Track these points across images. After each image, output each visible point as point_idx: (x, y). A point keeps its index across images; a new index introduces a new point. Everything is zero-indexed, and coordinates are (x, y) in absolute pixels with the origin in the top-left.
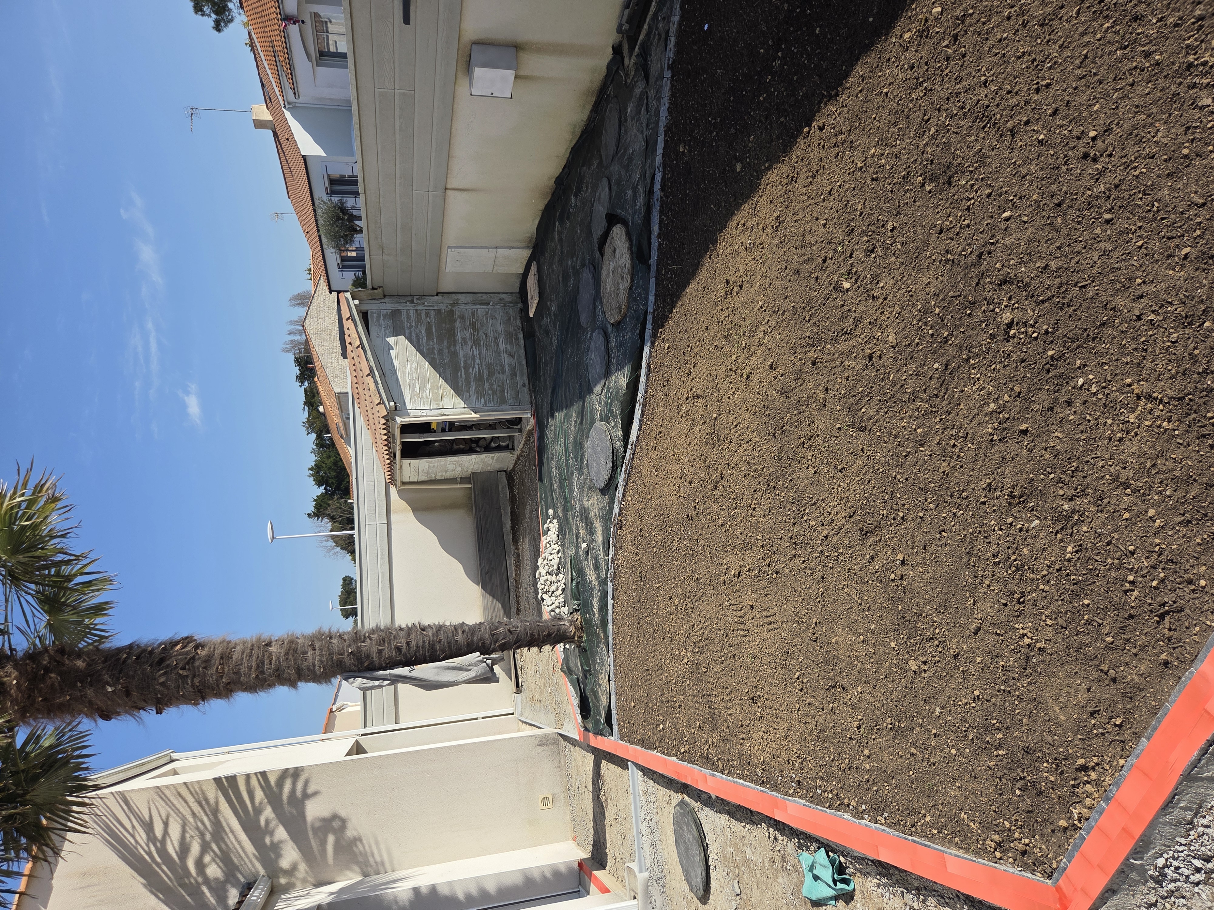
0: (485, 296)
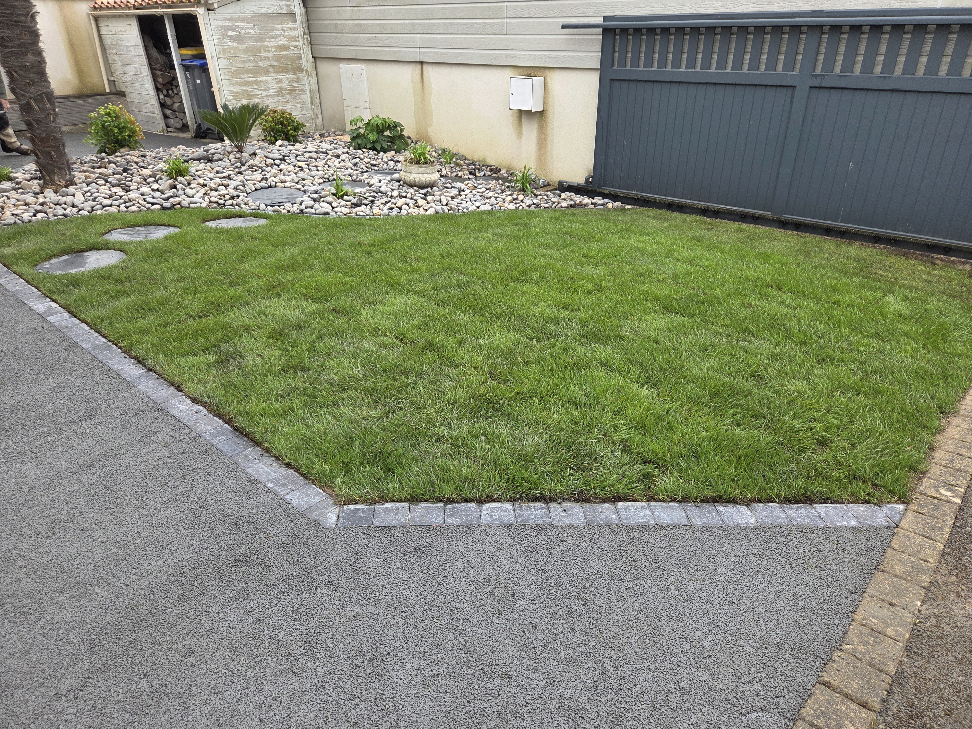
0: (317, 101)
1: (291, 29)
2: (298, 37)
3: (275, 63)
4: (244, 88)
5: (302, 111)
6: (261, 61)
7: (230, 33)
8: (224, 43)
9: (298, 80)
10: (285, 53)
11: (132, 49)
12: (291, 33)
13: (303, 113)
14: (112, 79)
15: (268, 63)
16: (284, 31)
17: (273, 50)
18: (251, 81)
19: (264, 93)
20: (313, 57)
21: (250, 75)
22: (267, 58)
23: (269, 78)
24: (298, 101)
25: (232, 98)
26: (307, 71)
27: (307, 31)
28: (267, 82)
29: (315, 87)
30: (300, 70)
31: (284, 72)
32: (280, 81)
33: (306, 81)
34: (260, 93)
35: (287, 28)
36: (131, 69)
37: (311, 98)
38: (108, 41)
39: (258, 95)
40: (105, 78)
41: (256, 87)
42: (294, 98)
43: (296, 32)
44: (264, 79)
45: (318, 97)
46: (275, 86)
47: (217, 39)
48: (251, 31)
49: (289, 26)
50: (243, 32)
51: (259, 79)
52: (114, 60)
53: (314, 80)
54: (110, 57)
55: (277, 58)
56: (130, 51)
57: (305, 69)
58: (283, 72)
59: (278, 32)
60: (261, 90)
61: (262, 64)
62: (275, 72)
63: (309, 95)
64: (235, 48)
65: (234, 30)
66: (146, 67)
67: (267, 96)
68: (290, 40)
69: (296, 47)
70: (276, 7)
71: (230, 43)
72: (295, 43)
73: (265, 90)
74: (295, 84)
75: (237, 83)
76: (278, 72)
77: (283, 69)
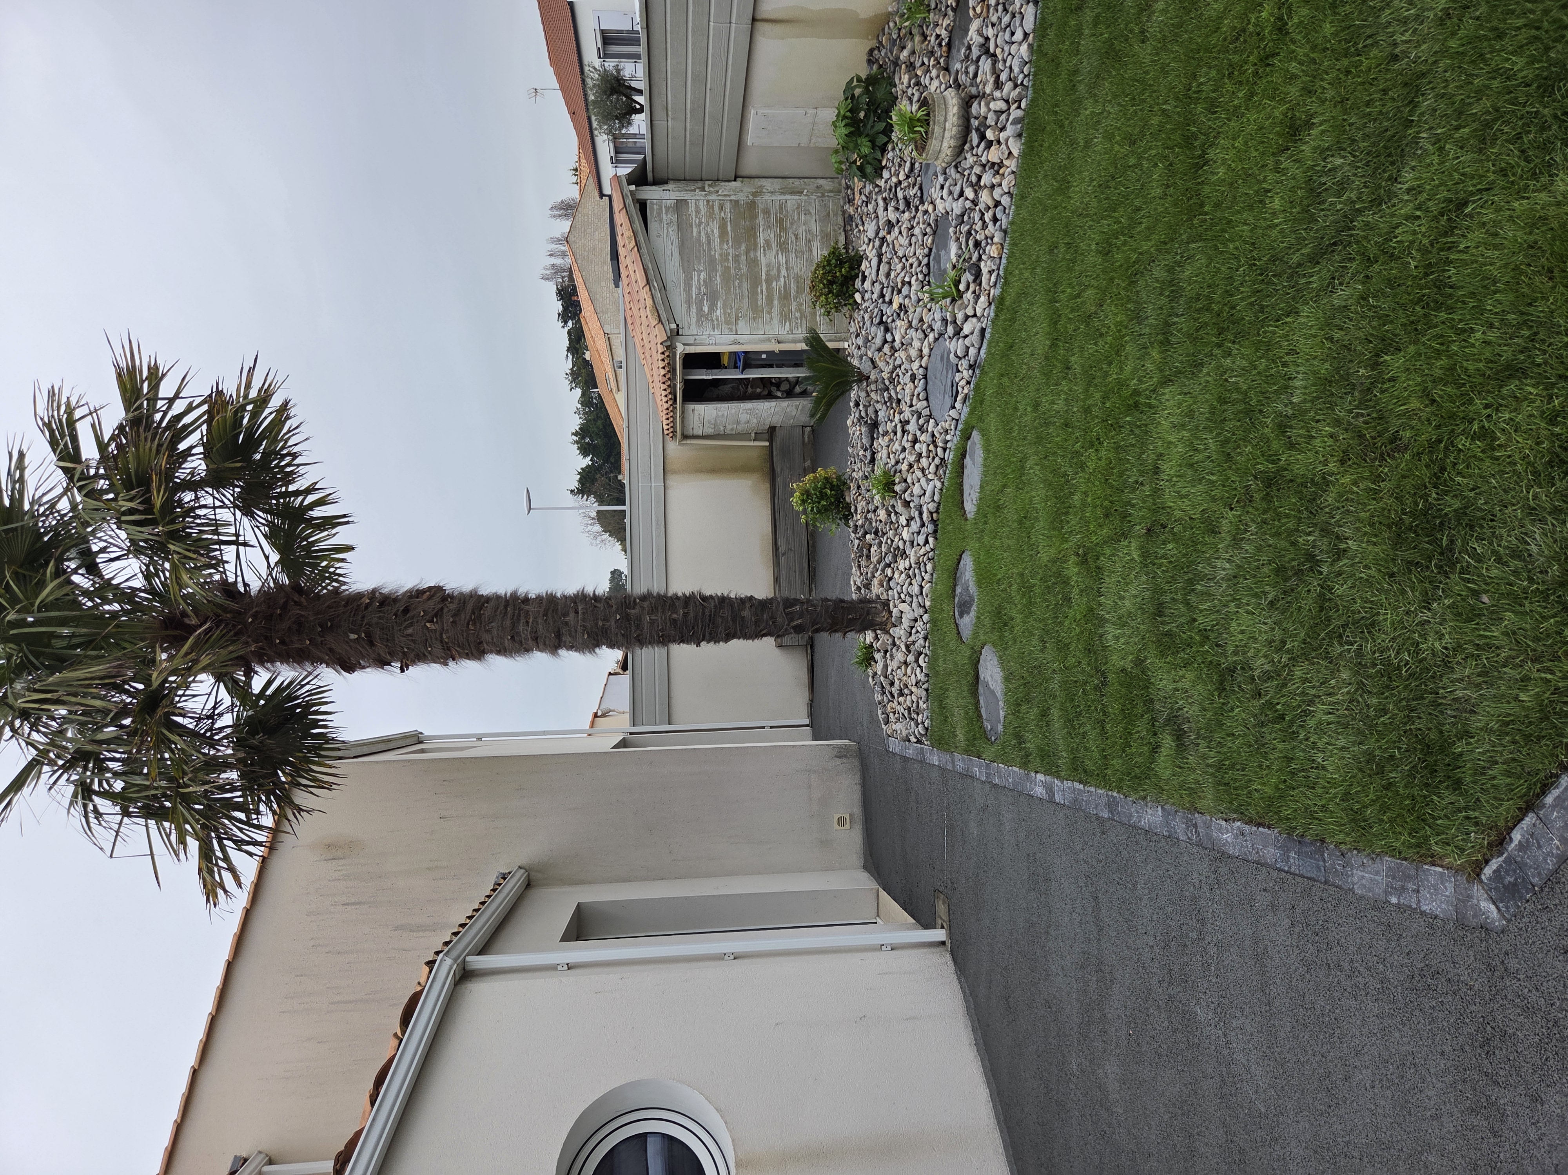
0: (797, 182)
1: (698, 212)
2: (708, 201)
3: (743, 247)
4: (776, 302)
5: (810, 213)
6: (740, 269)
7: (706, 309)
8: (717, 320)
9: (767, 212)
10: (729, 228)
11: (720, 413)
12: (702, 213)
13: (813, 212)
14: (753, 435)
15: (743, 258)
16: (700, 223)
17: (725, 247)
18: (767, 289)
19: (784, 272)
20: (735, 180)
21: (759, 290)
22: (737, 258)
23: (763, 261)
24: (796, 218)
25: (788, 323)
26: (755, 194)
27: (700, 184)
28: (768, 265)
29: (777, 184)
30: (752, 205)
31: (755, 233)
32: (768, 243)
33: (767, 197)
34: (782, 280)
35: (696, 217)
36: (744, 417)
37: (792, 193)
38: (709, 431)
39: (785, 282)
40: (752, 444)
41: (774, 283)
42: (792, 224)
43: (701, 203)
44: (764, 269)
45: (791, 180)
46: (774, 252)
47: (714, 329)
48: (702, 277)
49: (694, 213)
50: (703, 289)
51: (764, 277)
52: (732, 429)
53: (767, 184)
54: (728, 432)
55: (737, 243)
56: (723, 415)
57: (751, 197)
58: (755, 236)
59: (703, 234)
60: (779, 277)
61: (744, 269)
62: (755, 250)
63: (788, 197)
64: (725, 306)
65: (702, 301)
66: (742, 405)
67: (787, 269)
68: (711, 215)
69: (721, 208)
70: (670, 230)
71: (718, 312)
72: (716, 208)
73: (779, 271)
74: (772, 219)
75: (769, 313)
76: (755, 244)
77: (751, 233)
